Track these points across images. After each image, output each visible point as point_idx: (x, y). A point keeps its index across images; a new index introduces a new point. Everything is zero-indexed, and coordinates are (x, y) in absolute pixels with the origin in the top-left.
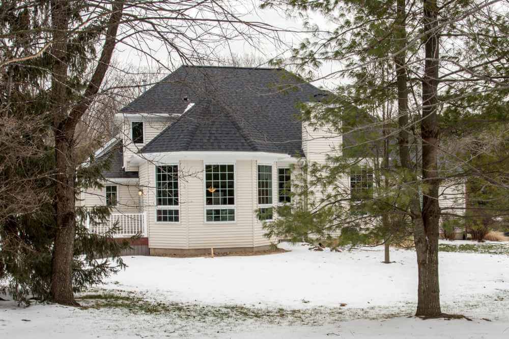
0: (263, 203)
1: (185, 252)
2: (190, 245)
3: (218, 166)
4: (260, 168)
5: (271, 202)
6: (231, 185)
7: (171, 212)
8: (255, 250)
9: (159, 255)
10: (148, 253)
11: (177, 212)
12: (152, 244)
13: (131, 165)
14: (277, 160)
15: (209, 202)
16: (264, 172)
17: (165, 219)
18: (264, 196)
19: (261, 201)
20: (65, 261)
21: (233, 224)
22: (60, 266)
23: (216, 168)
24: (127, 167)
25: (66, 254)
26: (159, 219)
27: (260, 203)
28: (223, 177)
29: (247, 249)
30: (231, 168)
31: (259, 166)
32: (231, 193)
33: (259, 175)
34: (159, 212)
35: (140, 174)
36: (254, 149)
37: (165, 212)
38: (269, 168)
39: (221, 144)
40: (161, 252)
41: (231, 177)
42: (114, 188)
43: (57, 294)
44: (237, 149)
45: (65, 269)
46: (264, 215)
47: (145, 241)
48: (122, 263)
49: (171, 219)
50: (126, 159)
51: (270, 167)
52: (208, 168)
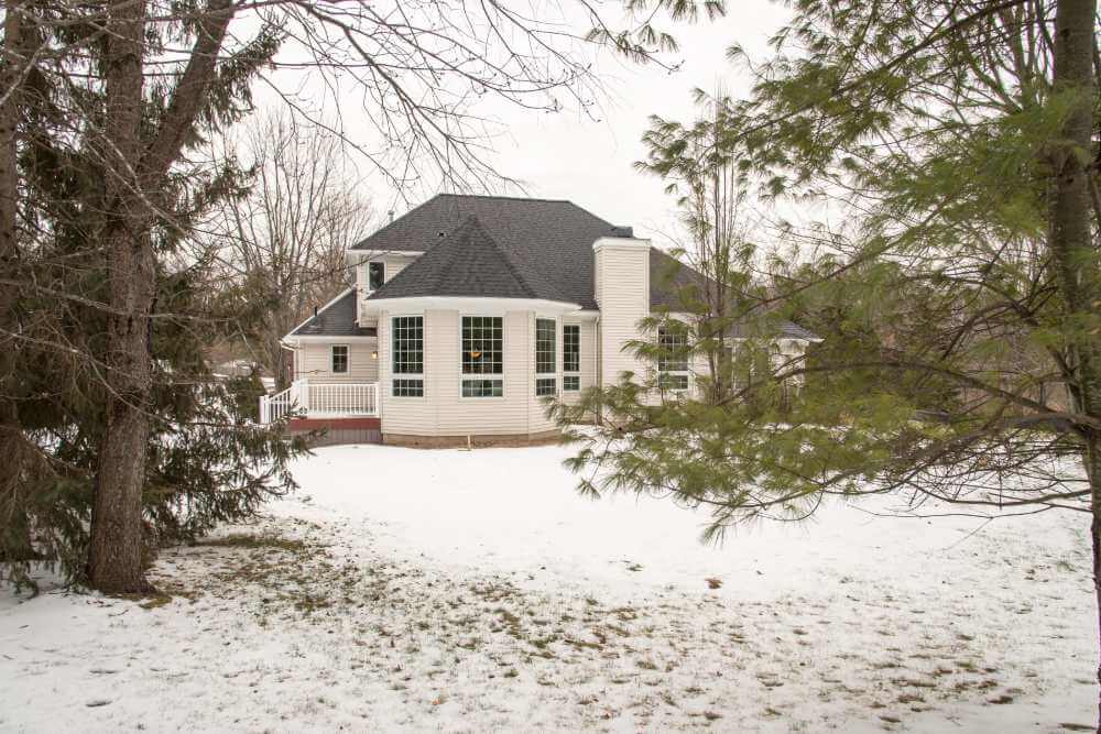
0: (543, 372)
1: (431, 441)
3: (480, 318)
4: (539, 323)
5: (554, 371)
6: (499, 345)
7: (412, 383)
8: (531, 438)
9: (394, 445)
10: (380, 440)
11: (420, 383)
12: (386, 428)
13: (368, 319)
14: (562, 312)
15: (467, 369)
16: (544, 328)
17: (404, 393)
18: (544, 361)
19: (540, 369)
20: (119, 496)
21: (500, 401)
22: (109, 508)
23: (477, 321)
24: (361, 322)
25: (123, 482)
26: (396, 393)
27: (538, 372)
28: (488, 334)
29: (521, 438)
30: (498, 321)
31: (538, 321)
32: (499, 357)
33: (538, 333)
34: (396, 383)
35: (379, 332)
36: (532, 295)
37: (404, 382)
38: (552, 324)
39: (485, 287)
40: (399, 439)
41: (499, 334)
42: (344, 350)
43: (100, 569)
44: (507, 295)
45: (120, 512)
46: (545, 388)
47: (374, 424)
48: (291, 480)
49: (412, 394)
50: (360, 311)
51: (554, 323)
52: (466, 321)
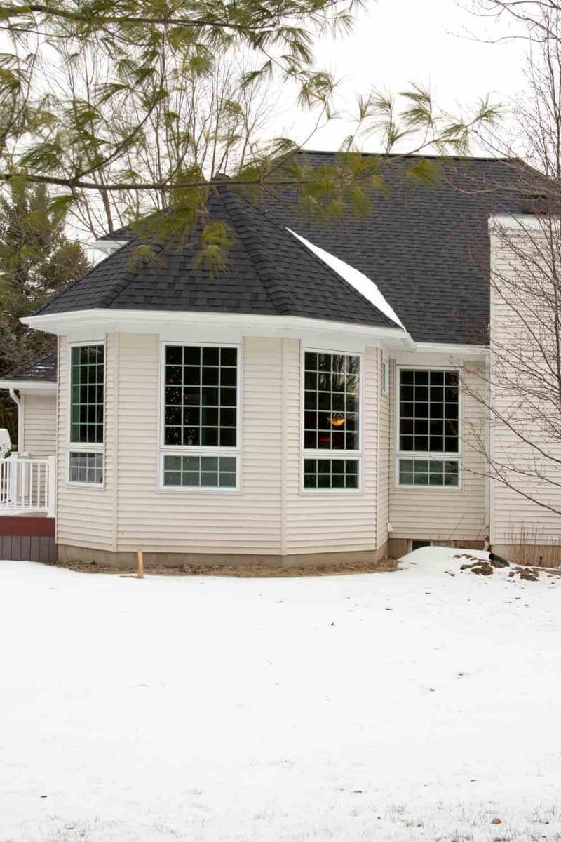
2: (123, 542)
3: (197, 349)
4: (310, 359)
6: (230, 397)
12: (65, 534)
15: (171, 438)
23: (192, 353)
28: (210, 376)
29: (267, 561)
30: (230, 355)
32: (230, 417)
39: (199, 295)
41: (231, 377)
52: (173, 353)
